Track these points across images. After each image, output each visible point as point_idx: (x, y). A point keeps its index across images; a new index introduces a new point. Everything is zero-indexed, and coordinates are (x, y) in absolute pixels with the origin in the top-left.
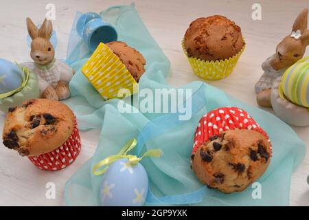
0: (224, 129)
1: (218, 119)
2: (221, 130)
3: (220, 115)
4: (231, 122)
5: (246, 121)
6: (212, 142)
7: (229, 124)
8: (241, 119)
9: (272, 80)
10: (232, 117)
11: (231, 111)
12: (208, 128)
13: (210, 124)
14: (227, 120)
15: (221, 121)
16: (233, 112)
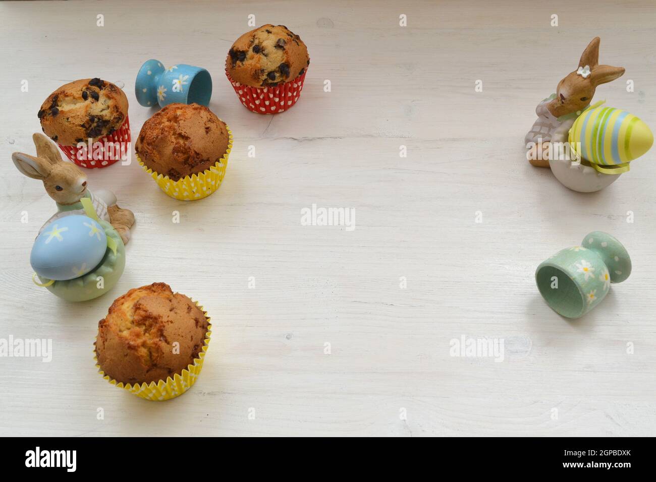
0: (262, 90)
1: (267, 103)
2: (265, 91)
3: (265, 106)
4: (255, 96)
5: (241, 92)
6: (275, 81)
7: (257, 93)
8: (244, 95)
9: (549, 130)
10: (254, 100)
11: (253, 107)
12: (280, 96)
13: (277, 100)
14: (258, 98)
15: (264, 99)
16: (251, 105)
